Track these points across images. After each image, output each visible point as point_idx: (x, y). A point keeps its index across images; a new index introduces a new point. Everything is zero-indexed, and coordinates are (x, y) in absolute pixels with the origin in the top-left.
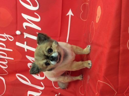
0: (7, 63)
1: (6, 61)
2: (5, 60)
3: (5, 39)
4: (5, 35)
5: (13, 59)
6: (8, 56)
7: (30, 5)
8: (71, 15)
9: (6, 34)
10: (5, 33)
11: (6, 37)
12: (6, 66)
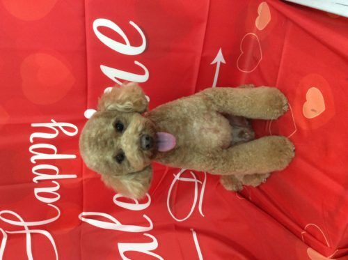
0: (57, 188)
1: (56, 185)
2: (53, 182)
3: (54, 132)
4: (52, 125)
5: (74, 176)
6: (60, 173)
7: (123, 42)
8: (221, 63)
9: (57, 121)
10: (52, 120)
11: (58, 128)
12: (56, 196)
